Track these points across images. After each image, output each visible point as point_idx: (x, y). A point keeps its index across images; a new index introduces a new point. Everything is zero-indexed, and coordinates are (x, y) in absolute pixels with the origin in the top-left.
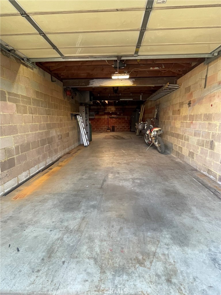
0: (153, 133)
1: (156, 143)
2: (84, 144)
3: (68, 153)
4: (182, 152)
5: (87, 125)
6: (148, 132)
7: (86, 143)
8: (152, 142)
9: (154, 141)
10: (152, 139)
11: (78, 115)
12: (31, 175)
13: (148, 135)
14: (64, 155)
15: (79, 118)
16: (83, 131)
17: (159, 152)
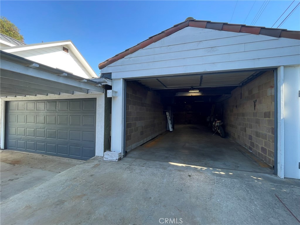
0: (216, 124)
1: (219, 131)
2: (170, 131)
3: (161, 134)
4: (235, 136)
5: (171, 118)
6: (214, 124)
7: (171, 130)
8: (216, 130)
9: (217, 130)
10: (216, 128)
11: (167, 111)
12: (147, 141)
13: (214, 125)
14: (159, 135)
15: (167, 114)
16: (169, 122)
17: (221, 137)
